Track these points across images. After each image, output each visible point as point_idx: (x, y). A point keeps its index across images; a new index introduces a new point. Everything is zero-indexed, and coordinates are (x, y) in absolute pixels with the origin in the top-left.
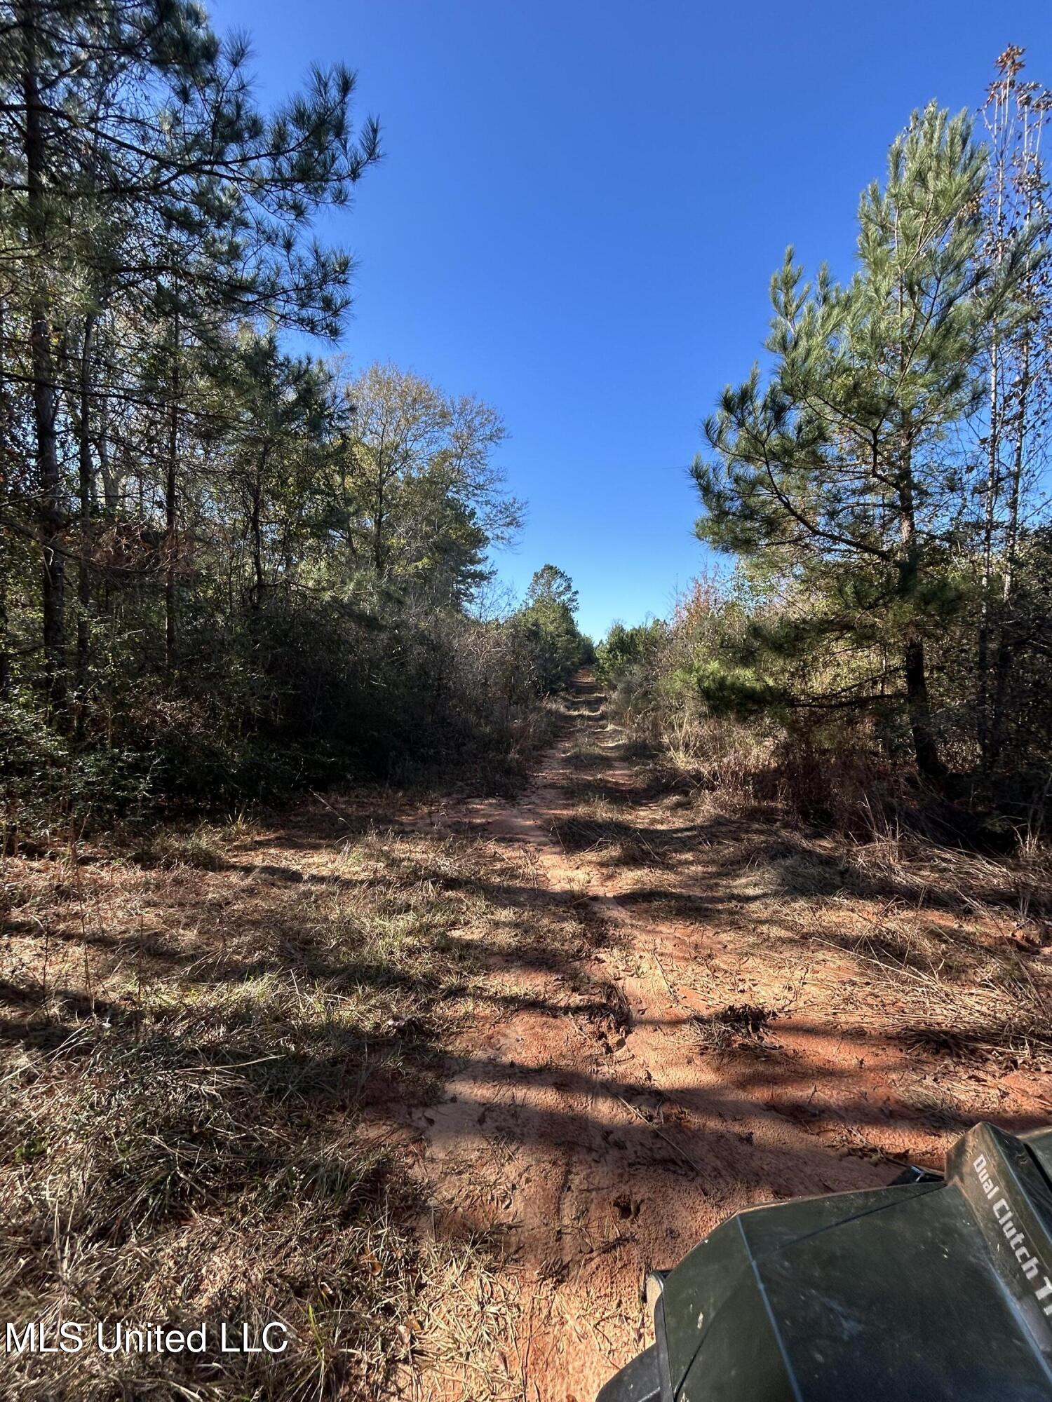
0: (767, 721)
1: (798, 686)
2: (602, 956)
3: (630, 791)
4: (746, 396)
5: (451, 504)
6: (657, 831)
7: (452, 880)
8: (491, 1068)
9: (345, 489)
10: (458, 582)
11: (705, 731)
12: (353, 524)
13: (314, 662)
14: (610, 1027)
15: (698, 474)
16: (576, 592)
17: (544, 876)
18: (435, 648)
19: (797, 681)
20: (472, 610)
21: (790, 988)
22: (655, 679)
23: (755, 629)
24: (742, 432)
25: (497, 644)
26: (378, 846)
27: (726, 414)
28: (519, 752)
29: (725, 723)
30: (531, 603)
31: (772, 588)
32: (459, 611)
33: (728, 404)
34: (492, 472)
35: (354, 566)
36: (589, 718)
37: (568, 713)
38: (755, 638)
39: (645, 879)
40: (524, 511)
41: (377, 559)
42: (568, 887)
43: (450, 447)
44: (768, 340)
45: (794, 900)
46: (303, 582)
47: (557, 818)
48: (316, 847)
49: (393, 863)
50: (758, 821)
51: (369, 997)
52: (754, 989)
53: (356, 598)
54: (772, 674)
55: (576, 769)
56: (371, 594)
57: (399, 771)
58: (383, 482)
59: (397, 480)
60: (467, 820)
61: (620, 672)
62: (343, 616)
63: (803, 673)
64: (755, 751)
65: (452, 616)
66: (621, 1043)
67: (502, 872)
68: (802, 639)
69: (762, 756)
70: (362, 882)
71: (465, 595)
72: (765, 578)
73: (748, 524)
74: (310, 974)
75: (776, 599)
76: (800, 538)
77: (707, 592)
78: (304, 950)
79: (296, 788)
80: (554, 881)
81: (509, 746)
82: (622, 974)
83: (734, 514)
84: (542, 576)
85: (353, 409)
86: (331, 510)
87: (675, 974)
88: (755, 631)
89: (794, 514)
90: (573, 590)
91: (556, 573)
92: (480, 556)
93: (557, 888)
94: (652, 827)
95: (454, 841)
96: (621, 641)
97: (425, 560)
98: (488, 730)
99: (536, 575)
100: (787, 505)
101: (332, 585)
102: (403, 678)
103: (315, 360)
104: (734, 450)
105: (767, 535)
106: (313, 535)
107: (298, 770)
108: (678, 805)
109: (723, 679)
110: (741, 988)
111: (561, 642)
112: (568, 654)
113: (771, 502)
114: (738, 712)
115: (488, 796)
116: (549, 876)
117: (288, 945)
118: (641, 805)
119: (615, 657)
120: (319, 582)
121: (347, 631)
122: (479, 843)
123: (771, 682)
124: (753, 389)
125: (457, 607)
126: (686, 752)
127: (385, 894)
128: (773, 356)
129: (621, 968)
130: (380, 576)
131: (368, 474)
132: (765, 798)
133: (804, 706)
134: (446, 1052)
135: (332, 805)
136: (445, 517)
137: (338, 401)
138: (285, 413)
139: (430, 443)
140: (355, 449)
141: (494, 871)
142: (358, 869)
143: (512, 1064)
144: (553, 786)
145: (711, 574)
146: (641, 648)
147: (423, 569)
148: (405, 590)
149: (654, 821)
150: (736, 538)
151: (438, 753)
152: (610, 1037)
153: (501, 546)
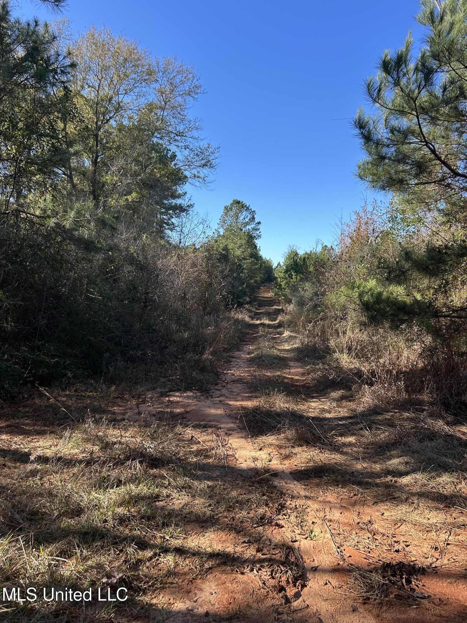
0: (416, 329)
1: (441, 300)
2: (281, 522)
3: (303, 386)
4: (401, 60)
5: (155, 148)
6: (325, 419)
7: (156, 459)
8: (189, 617)
9: (67, 133)
10: (162, 213)
11: (364, 337)
12: (74, 163)
13: (40, 278)
14: (288, 582)
15: (361, 125)
16: (259, 223)
17: (233, 456)
18: (142, 267)
19: (440, 297)
20: (173, 236)
21: (436, 549)
22: (323, 294)
23: (406, 253)
24: (397, 90)
25: (194, 265)
26: (93, 432)
27: (384, 75)
28: (212, 353)
29: (381, 331)
30: (222, 232)
31: (420, 220)
32: (162, 238)
33: (386, 66)
34: (190, 121)
35: (74, 198)
36: (269, 326)
37: (252, 322)
38: (406, 260)
39: (317, 458)
40: (216, 155)
41: (93, 193)
42: (253, 465)
43: (156, 101)
44: (420, 15)
45: (439, 476)
46: (32, 211)
47: (243, 408)
48: (41, 433)
49: (106, 446)
50: (408, 410)
51: (85, 559)
52: (407, 549)
53: (77, 224)
54: (419, 291)
55: (258, 367)
56: (89, 222)
57: (111, 369)
58: (98, 128)
59: (111, 127)
60: (169, 410)
61: (294, 289)
62: (64, 239)
63: (444, 289)
64: (405, 354)
65: (156, 242)
66: (297, 595)
67: (198, 453)
68: (445, 262)
69: (412, 357)
70: (80, 462)
71: (167, 224)
72: (414, 211)
73: (401, 167)
74: (36, 539)
75: (423, 229)
76: (443, 179)
77: (366, 223)
78: (31, 520)
79: (25, 384)
80: (241, 460)
81: (204, 349)
82: (298, 537)
83: (390, 159)
84: (231, 209)
85: (73, 65)
86: (55, 150)
87: (342, 537)
88: (407, 255)
89: (439, 158)
90: (257, 220)
91: (243, 206)
92: (180, 191)
93: (244, 466)
94: (321, 416)
95: (158, 427)
96: (295, 263)
97: (134, 195)
98: (186, 335)
99: (226, 208)
100: (433, 152)
101: (55, 214)
102: (115, 292)
103: (41, 23)
104: (390, 106)
105: (417, 176)
106: (40, 171)
107: (26, 369)
108: (342, 398)
109: (380, 294)
110: (396, 548)
111: (246, 264)
112: (252, 273)
113: (420, 149)
114: (392, 321)
115: (186, 390)
116: (237, 456)
117: (17, 516)
118: (313, 397)
119: (291, 276)
120: (44, 211)
121: (68, 252)
122: (179, 429)
123: (419, 297)
124: (407, 55)
125: (160, 233)
126: (349, 354)
127: (100, 472)
128: (424, 28)
129: (297, 532)
130: (97, 206)
131: (86, 121)
132: (414, 391)
133: (445, 316)
134: (151, 605)
135: (55, 398)
136: (150, 158)
137: (61, 58)
138: (16, 66)
139: (138, 96)
140: (75, 100)
141: (191, 452)
142: (77, 451)
143: (207, 614)
144: (239, 381)
145: (370, 208)
146: (311, 269)
147: (133, 201)
148: (117, 218)
149: (323, 410)
150: (391, 178)
151: (145, 354)
152: (288, 590)
153: (197, 184)
